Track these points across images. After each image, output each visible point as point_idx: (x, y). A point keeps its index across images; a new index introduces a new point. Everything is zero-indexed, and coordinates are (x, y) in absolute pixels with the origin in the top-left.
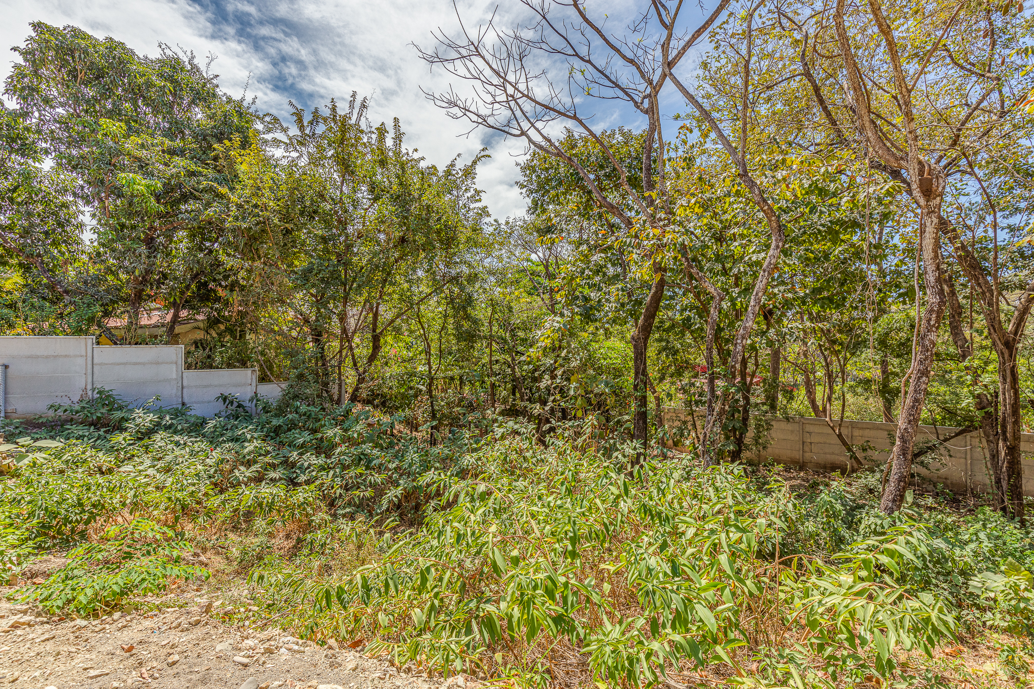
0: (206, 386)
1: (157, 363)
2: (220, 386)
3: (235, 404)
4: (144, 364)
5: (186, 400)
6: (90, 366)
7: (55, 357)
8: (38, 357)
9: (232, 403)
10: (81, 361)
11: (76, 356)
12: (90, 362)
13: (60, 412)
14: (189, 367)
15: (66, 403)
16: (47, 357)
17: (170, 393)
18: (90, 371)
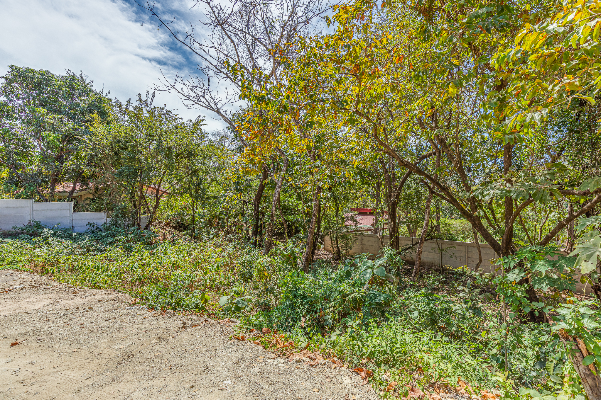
0: (83, 219)
1: (61, 210)
2: (89, 219)
3: (95, 228)
4: (55, 210)
5: (74, 225)
6: (32, 211)
7: (17, 207)
8: (10, 207)
9: (93, 226)
10: (28, 209)
11: (26, 207)
12: (32, 209)
13: (17, 230)
14: (75, 211)
15: (20, 226)
16: (14, 207)
17: (67, 222)
18: (32, 213)
